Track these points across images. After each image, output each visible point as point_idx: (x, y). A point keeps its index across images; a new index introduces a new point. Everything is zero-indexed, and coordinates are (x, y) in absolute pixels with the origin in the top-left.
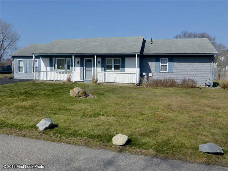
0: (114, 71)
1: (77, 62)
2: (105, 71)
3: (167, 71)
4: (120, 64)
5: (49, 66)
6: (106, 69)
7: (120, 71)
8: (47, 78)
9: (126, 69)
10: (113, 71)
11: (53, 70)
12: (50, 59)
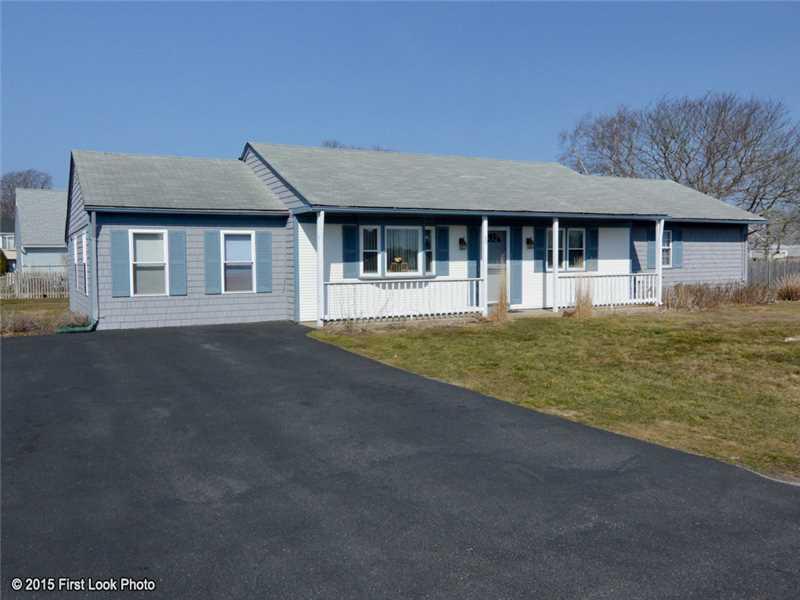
0: (569, 269)
1: (457, 242)
2: (545, 271)
3: (671, 266)
4: (584, 249)
5: (341, 258)
6: (547, 263)
7: (584, 269)
8: (326, 313)
9: (601, 263)
10: (567, 272)
11: (357, 276)
12: (344, 229)
